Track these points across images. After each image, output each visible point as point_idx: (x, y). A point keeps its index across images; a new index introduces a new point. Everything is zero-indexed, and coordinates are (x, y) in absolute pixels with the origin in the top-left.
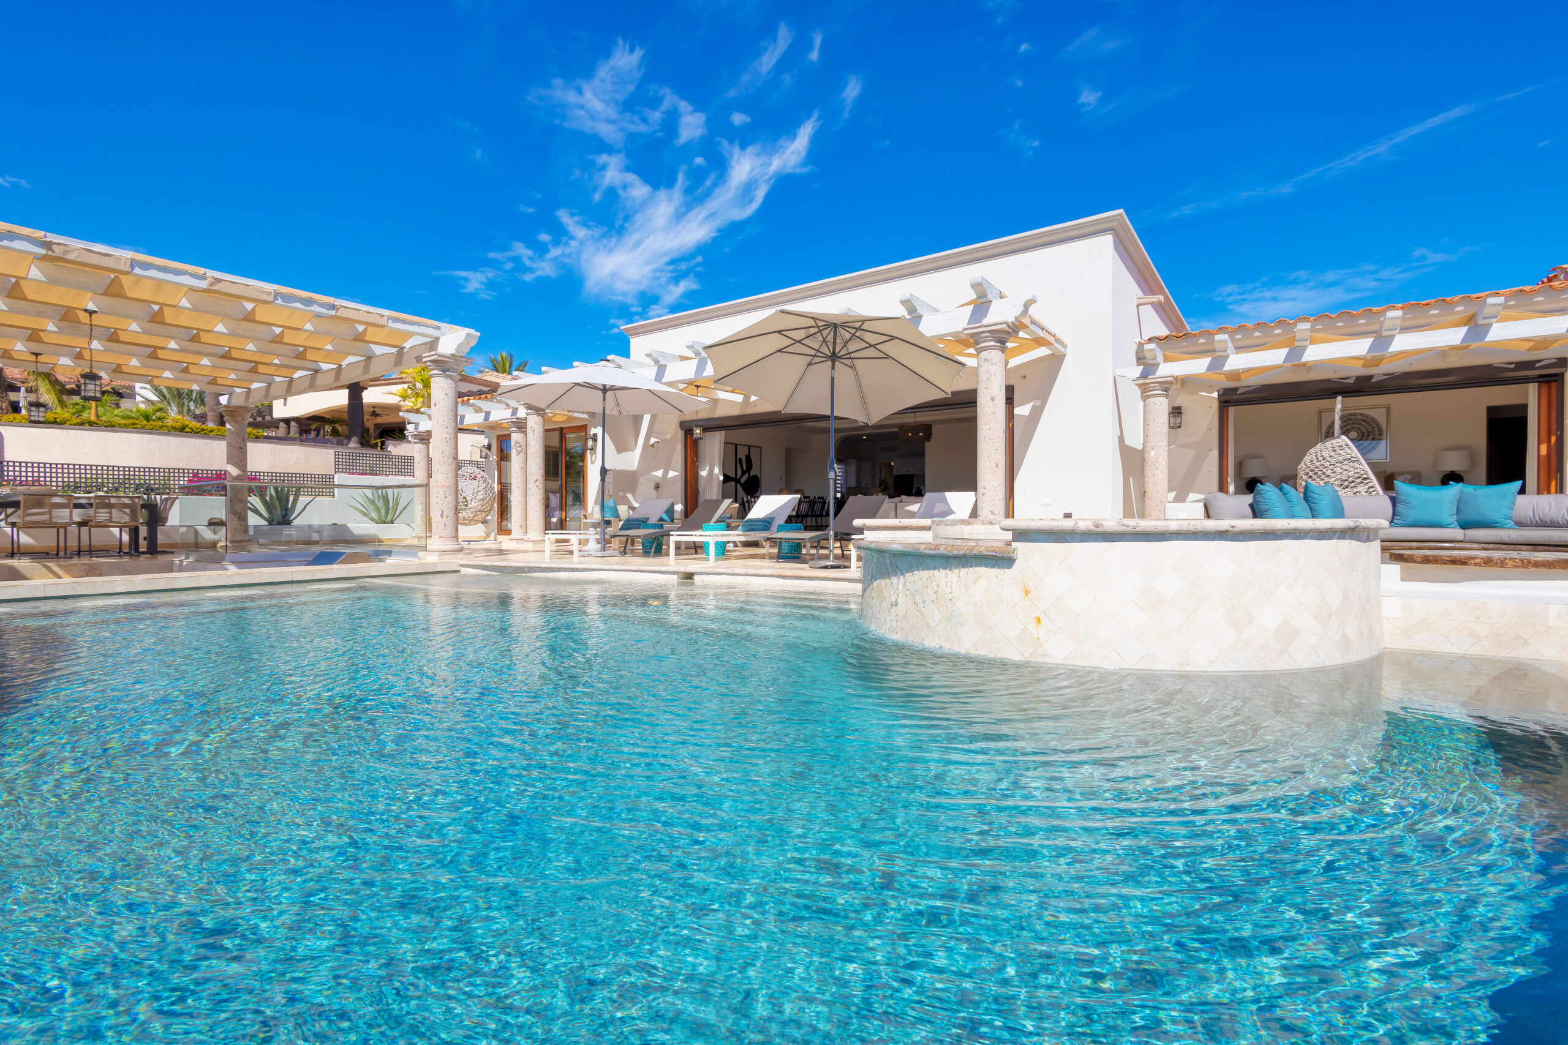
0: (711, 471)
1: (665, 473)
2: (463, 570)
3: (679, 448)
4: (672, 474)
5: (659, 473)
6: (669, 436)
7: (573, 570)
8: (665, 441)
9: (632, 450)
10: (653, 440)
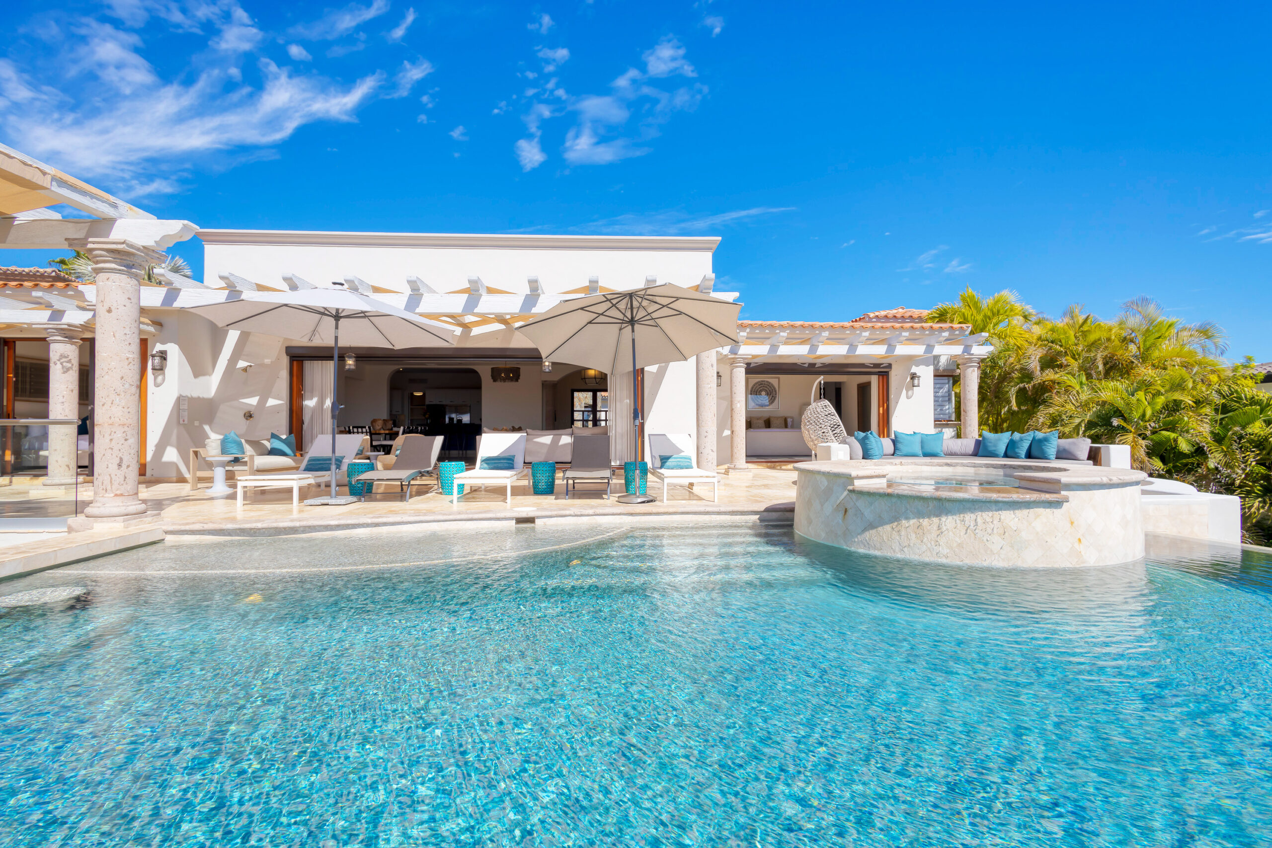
0: (321, 402)
1: (262, 402)
2: (170, 539)
3: (284, 374)
4: (271, 402)
5: (253, 401)
6: (267, 361)
7: (377, 525)
8: (262, 365)
9: (210, 374)
10: (242, 364)
